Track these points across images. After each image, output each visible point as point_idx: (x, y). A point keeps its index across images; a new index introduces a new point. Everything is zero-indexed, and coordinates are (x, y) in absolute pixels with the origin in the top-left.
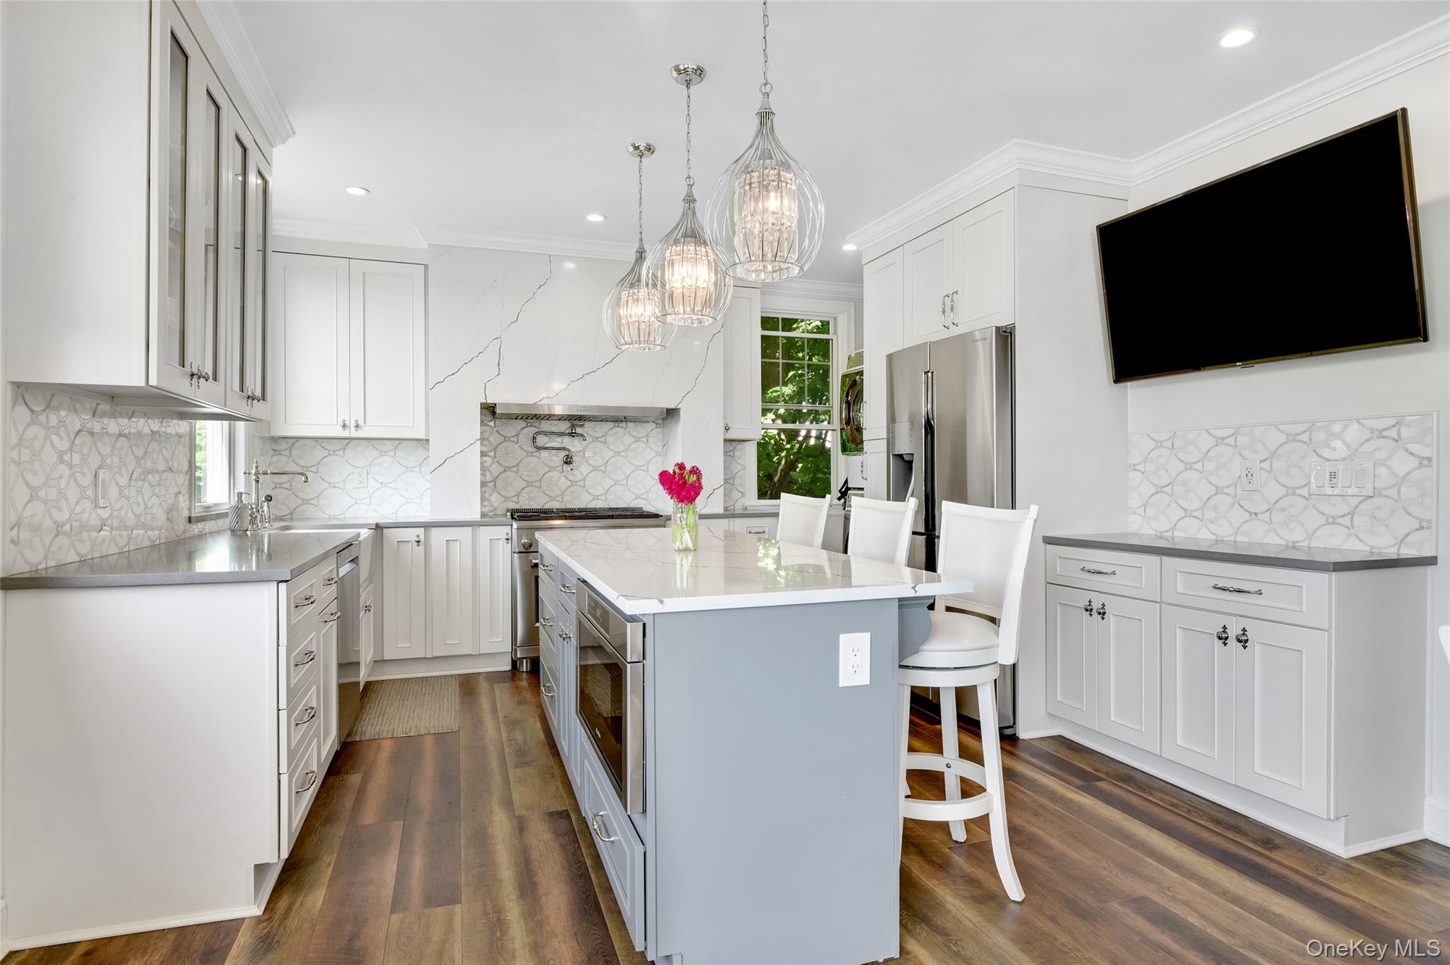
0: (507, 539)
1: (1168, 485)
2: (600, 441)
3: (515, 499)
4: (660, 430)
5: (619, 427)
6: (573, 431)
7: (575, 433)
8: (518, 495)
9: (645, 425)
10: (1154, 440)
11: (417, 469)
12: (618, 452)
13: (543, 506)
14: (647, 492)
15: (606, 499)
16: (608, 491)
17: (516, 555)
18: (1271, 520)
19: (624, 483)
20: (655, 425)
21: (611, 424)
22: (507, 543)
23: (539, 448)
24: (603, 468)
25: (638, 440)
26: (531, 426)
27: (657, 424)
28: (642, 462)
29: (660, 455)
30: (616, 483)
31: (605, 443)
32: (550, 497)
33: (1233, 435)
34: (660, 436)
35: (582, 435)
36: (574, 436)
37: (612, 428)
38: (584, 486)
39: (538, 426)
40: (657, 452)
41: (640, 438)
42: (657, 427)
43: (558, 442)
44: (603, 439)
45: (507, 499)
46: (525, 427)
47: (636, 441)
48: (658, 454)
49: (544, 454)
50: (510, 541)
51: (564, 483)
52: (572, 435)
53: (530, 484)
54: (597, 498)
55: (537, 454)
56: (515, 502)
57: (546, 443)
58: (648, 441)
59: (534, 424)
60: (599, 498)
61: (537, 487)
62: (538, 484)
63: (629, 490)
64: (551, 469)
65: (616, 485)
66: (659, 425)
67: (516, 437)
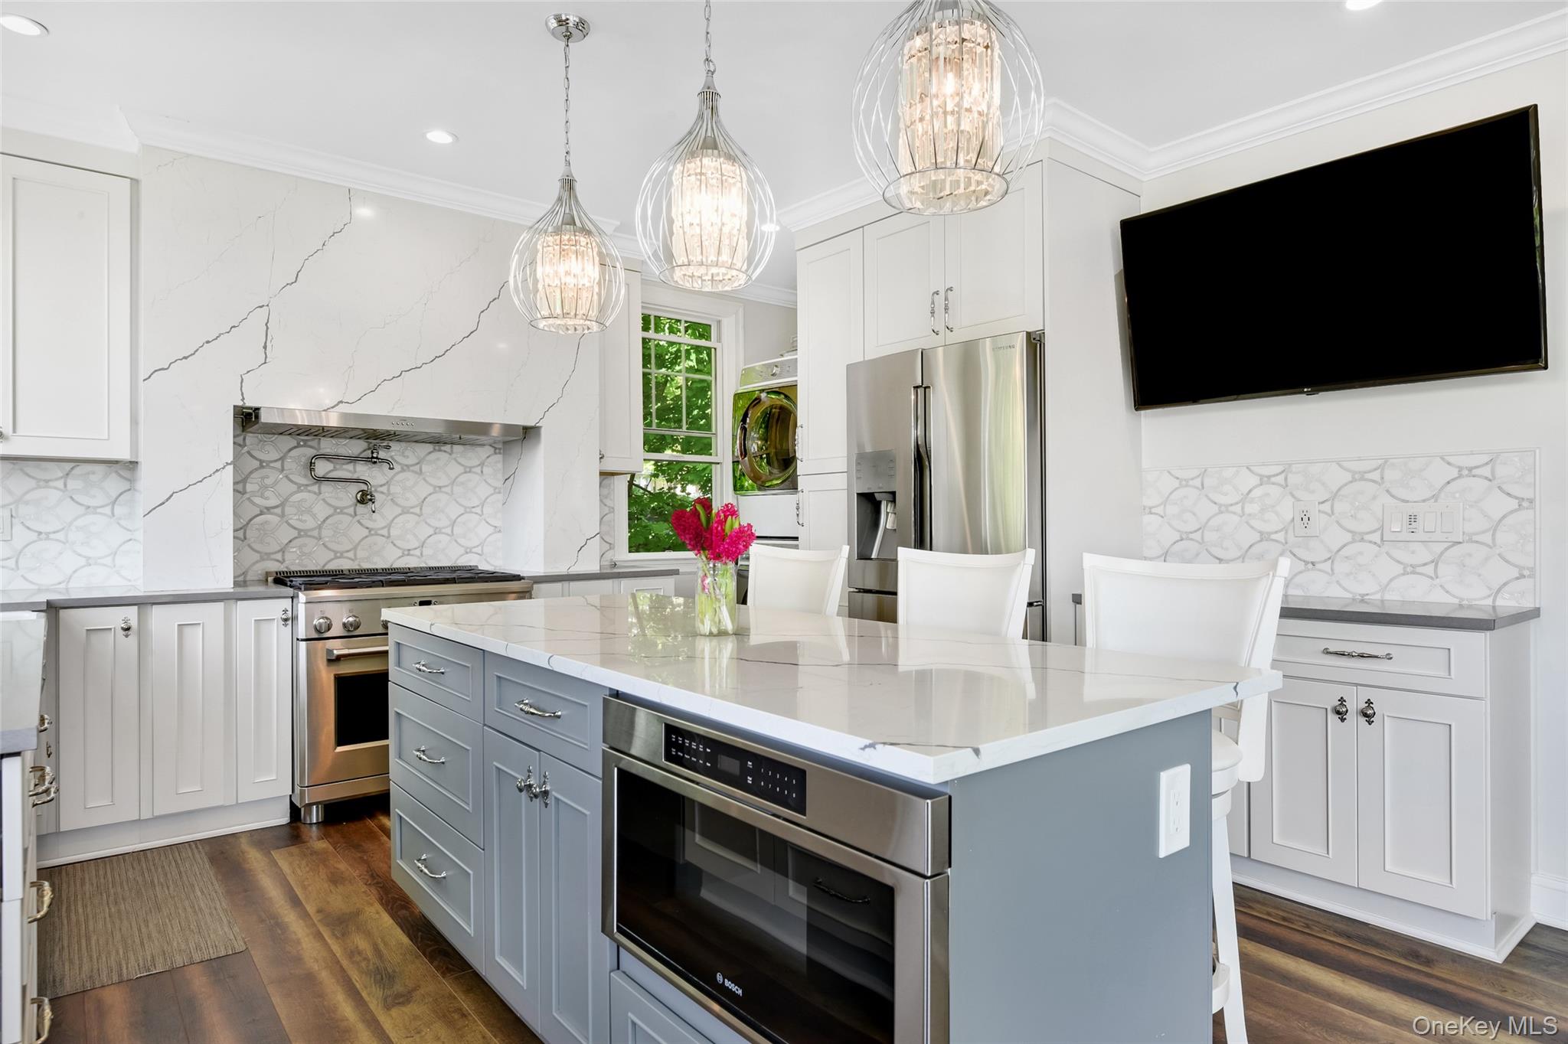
0: (286, 620)
1: (1196, 531)
2: (413, 471)
3: (279, 556)
4: (499, 457)
5: (440, 450)
6: (375, 455)
7: (377, 458)
8: (283, 551)
9: (479, 449)
10: (1178, 478)
11: (107, 510)
12: (440, 487)
13: (324, 566)
14: (482, 544)
15: (421, 554)
16: (424, 542)
17: (303, 645)
18: (1332, 570)
19: (448, 530)
20: (493, 449)
21: (430, 447)
22: (286, 625)
23: (320, 480)
24: (417, 510)
25: (468, 470)
26: (305, 445)
27: (496, 449)
28: (476, 502)
29: (499, 493)
30: (437, 531)
31: (421, 472)
32: (335, 552)
33: (1283, 472)
34: (500, 466)
35: (388, 462)
36: (375, 462)
37: (430, 453)
38: (389, 537)
39: (316, 446)
40: (495, 488)
41: (471, 468)
42: (495, 453)
43: (350, 471)
44: (417, 468)
45: (265, 556)
46: (295, 447)
47: (465, 472)
48: (497, 490)
49: (327, 489)
50: (290, 622)
51: (358, 533)
52: (373, 460)
53: (301, 533)
54: (408, 552)
55: (315, 488)
56: (278, 561)
57: (330, 471)
58: (482, 472)
59: (310, 443)
60: (411, 552)
61: (314, 537)
62: (315, 533)
63: (456, 541)
64: (338, 511)
65: (435, 533)
66: (497, 451)
67: (280, 462)
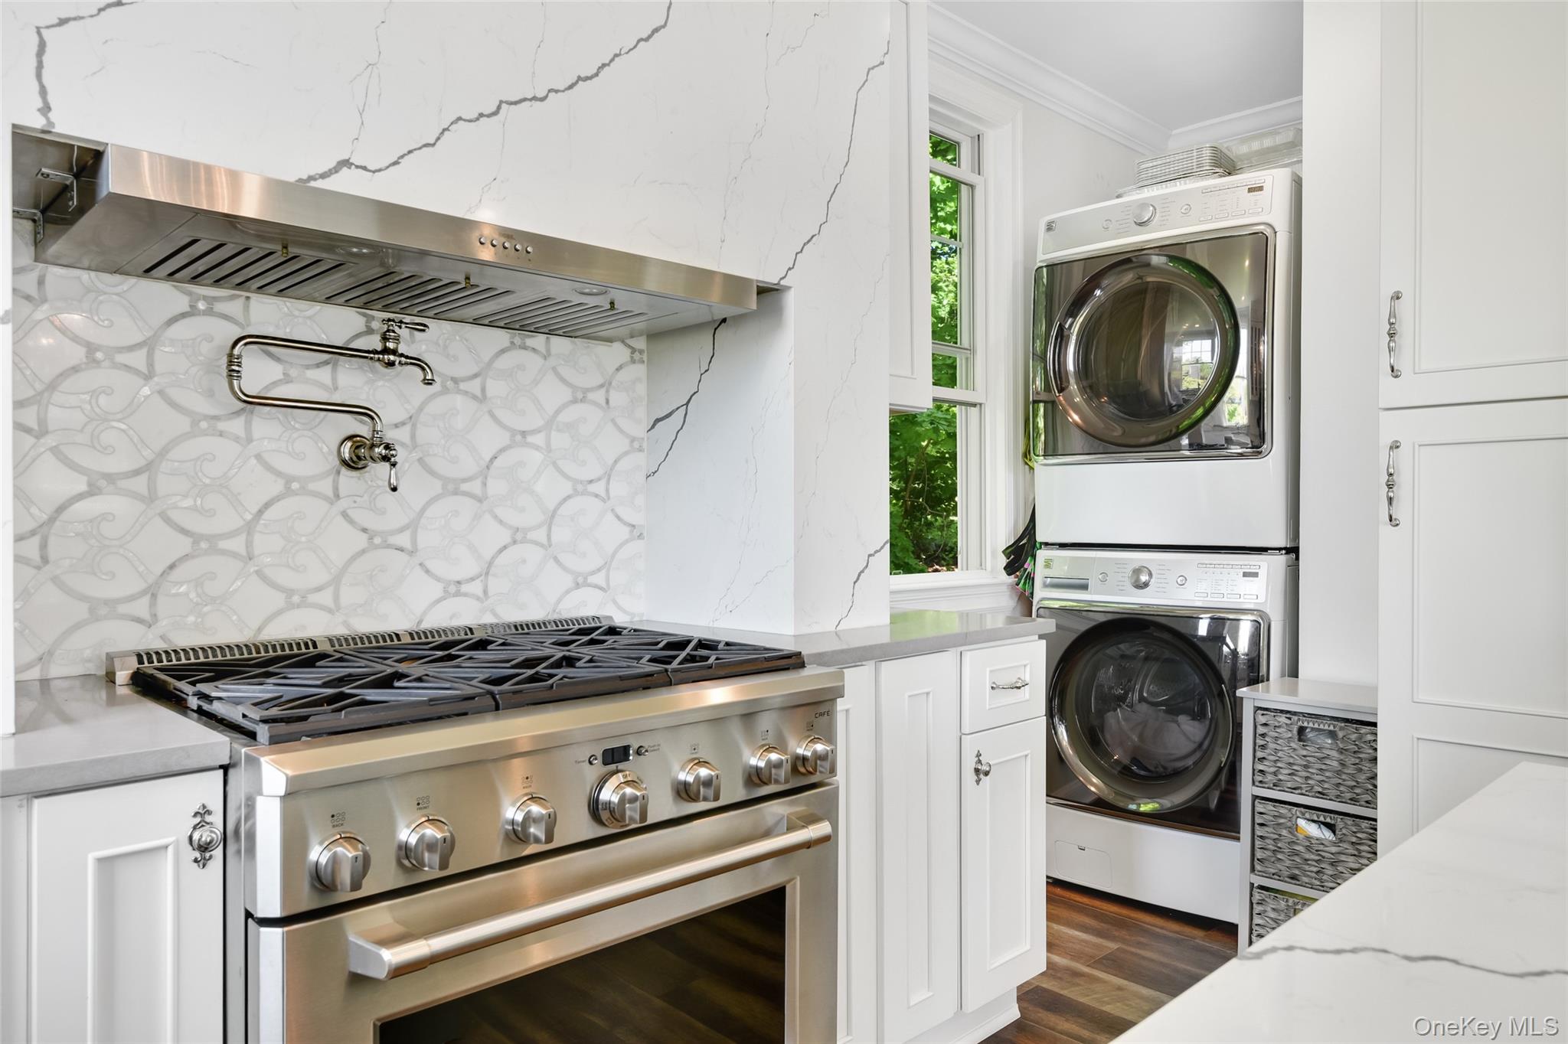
2: (466, 393)
3: (141, 608)
4: (640, 370)
5: (524, 347)
6: (391, 345)
7: (394, 352)
8: (152, 593)
9: (601, 349)
12: (524, 434)
13: (260, 630)
14: (606, 567)
15: (485, 592)
16: (490, 564)
19: (540, 535)
20: (629, 351)
21: (502, 337)
23: (253, 402)
24: (475, 487)
25: (580, 397)
26: (209, 312)
27: (633, 350)
28: (596, 470)
29: (641, 450)
30: (518, 536)
31: (482, 398)
32: (289, 592)
34: (641, 389)
35: (418, 363)
36: (391, 364)
37: (503, 351)
38: (413, 552)
39: (240, 317)
40: (633, 440)
41: (586, 391)
42: (633, 361)
43: (322, 386)
44: (474, 386)
45: (100, 610)
46: (183, 315)
47: (575, 401)
48: (636, 445)
49: (266, 425)
51: (343, 541)
52: (387, 356)
53: (204, 544)
54: (454, 589)
55: (237, 426)
56: (139, 621)
57: (275, 384)
58: (607, 402)
59: (220, 307)
60: (464, 588)
61: (234, 555)
62: (237, 545)
63: (556, 560)
64: (292, 485)
65: (515, 542)
66: (637, 356)
67: (144, 351)
